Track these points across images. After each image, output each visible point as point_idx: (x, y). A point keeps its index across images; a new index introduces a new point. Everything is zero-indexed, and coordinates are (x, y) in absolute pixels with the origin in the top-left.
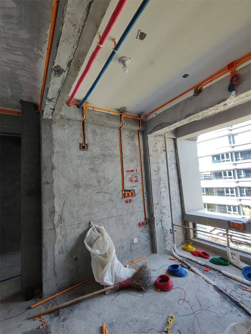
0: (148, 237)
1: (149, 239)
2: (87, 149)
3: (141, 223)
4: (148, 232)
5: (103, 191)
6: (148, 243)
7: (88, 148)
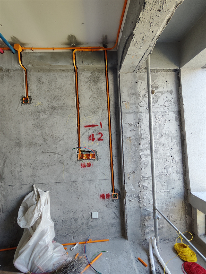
0: (116, 215)
1: (117, 217)
2: (30, 102)
3: (105, 195)
4: (117, 208)
5: (49, 151)
6: (116, 222)
7: (32, 101)
